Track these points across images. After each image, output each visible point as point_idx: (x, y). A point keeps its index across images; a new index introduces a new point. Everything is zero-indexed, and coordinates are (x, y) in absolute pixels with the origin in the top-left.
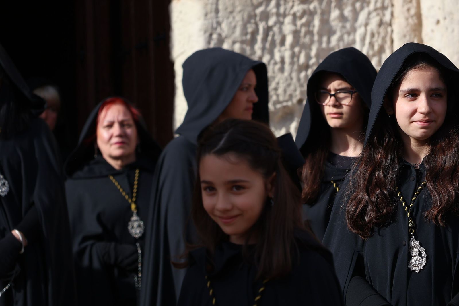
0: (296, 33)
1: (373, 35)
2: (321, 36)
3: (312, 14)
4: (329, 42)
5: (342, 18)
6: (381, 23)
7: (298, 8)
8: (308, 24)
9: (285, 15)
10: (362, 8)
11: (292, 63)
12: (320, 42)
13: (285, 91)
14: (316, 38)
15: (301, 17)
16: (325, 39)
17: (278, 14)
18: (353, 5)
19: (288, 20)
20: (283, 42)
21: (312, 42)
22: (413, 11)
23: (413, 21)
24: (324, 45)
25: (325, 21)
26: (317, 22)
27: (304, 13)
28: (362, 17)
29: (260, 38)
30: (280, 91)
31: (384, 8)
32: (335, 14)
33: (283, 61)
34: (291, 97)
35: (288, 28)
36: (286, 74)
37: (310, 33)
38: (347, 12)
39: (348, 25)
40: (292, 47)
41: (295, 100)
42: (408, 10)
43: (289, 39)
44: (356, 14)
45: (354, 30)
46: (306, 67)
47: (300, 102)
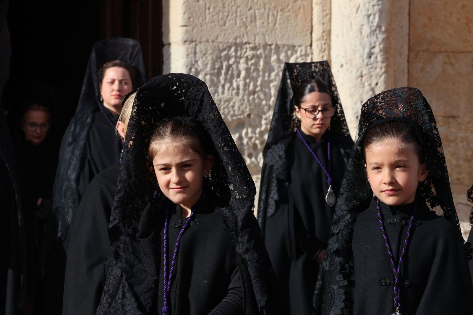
0: (248, 70)
2: (264, 72)
3: (258, 57)
4: (269, 76)
5: (279, 61)
7: (249, 53)
8: (256, 64)
9: (240, 58)
10: (292, 55)
11: (245, 90)
12: (264, 76)
13: (239, 108)
14: (261, 73)
15: (251, 59)
16: (267, 74)
17: (236, 57)
18: (286, 52)
19: (242, 61)
20: (238, 76)
21: (258, 76)
22: (326, 57)
24: (266, 78)
25: (267, 63)
26: (262, 63)
27: (253, 56)
28: (292, 60)
29: (223, 72)
30: (236, 108)
31: (307, 55)
32: (274, 58)
33: (238, 88)
34: (243, 112)
35: (242, 66)
36: (240, 97)
37: (257, 70)
38: (282, 57)
40: (245, 79)
41: (245, 115)
43: (243, 74)
44: (288, 58)
46: (254, 92)
47: (249, 115)
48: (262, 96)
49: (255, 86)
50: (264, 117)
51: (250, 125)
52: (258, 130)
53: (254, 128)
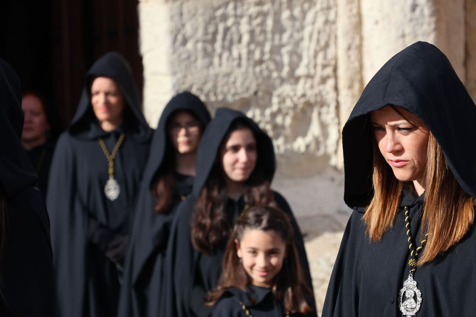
0: (252, 33)
1: (319, 33)
2: (273, 32)
3: (265, 15)
4: (280, 39)
5: (292, 18)
6: (326, 22)
7: (253, 10)
8: (263, 24)
9: (241, 17)
10: (310, 8)
11: (249, 59)
12: (273, 39)
13: (242, 84)
14: (269, 36)
15: (256, 17)
16: (277, 37)
17: (236, 16)
18: (302, 6)
19: (244, 21)
20: (240, 41)
21: (266, 40)
22: (355, 11)
23: (354, 20)
24: (277, 42)
25: (277, 21)
26: (270, 22)
27: (259, 14)
28: (310, 16)
29: (219, 37)
30: (238, 84)
31: (329, 8)
32: (285, 14)
33: (240, 58)
34: (248, 89)
35: (244, 27)
36: (243, 68)
37: (264, 32)
38: (297, 12)
39: (298, 24)
40: (249, 44)
41: (252, 91)
42: (351, 10)
43: (246, 38)
44: (304, 13)
45: (302, 28)
46: (261, 62)
47: (256, 93)
48: (272, 66)
49: (263, 53)
50: (276, 93)
51: (258, 106)
52: (268, 112)
53: (263, 108)
